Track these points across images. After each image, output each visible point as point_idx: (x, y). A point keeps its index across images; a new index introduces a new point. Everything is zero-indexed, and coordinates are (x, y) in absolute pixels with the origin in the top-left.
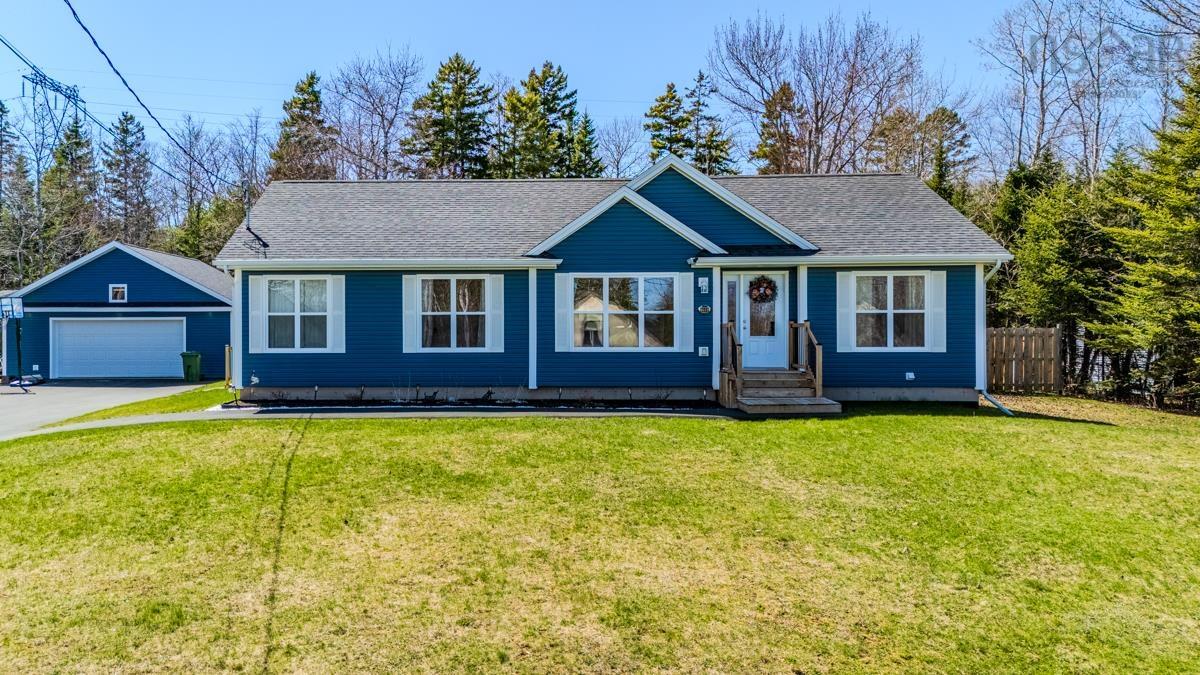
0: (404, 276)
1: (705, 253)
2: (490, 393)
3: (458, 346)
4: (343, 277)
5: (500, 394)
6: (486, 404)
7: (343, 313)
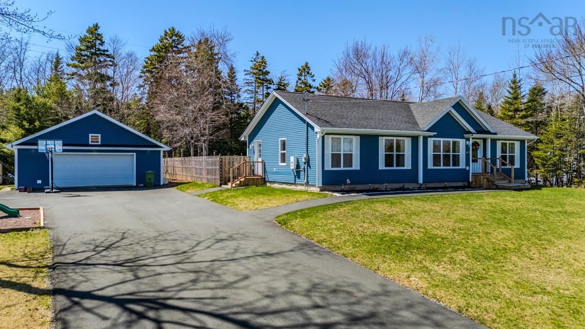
0: (380, 138)
1: (469, 132)
2: (404, 186)
3: (396, 166)
4: (359, 137)
5: (407, 186)
6: (403, 190)
7: (359, 152)
